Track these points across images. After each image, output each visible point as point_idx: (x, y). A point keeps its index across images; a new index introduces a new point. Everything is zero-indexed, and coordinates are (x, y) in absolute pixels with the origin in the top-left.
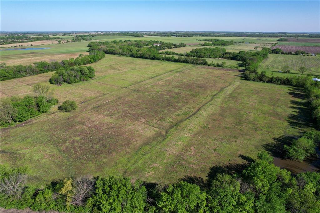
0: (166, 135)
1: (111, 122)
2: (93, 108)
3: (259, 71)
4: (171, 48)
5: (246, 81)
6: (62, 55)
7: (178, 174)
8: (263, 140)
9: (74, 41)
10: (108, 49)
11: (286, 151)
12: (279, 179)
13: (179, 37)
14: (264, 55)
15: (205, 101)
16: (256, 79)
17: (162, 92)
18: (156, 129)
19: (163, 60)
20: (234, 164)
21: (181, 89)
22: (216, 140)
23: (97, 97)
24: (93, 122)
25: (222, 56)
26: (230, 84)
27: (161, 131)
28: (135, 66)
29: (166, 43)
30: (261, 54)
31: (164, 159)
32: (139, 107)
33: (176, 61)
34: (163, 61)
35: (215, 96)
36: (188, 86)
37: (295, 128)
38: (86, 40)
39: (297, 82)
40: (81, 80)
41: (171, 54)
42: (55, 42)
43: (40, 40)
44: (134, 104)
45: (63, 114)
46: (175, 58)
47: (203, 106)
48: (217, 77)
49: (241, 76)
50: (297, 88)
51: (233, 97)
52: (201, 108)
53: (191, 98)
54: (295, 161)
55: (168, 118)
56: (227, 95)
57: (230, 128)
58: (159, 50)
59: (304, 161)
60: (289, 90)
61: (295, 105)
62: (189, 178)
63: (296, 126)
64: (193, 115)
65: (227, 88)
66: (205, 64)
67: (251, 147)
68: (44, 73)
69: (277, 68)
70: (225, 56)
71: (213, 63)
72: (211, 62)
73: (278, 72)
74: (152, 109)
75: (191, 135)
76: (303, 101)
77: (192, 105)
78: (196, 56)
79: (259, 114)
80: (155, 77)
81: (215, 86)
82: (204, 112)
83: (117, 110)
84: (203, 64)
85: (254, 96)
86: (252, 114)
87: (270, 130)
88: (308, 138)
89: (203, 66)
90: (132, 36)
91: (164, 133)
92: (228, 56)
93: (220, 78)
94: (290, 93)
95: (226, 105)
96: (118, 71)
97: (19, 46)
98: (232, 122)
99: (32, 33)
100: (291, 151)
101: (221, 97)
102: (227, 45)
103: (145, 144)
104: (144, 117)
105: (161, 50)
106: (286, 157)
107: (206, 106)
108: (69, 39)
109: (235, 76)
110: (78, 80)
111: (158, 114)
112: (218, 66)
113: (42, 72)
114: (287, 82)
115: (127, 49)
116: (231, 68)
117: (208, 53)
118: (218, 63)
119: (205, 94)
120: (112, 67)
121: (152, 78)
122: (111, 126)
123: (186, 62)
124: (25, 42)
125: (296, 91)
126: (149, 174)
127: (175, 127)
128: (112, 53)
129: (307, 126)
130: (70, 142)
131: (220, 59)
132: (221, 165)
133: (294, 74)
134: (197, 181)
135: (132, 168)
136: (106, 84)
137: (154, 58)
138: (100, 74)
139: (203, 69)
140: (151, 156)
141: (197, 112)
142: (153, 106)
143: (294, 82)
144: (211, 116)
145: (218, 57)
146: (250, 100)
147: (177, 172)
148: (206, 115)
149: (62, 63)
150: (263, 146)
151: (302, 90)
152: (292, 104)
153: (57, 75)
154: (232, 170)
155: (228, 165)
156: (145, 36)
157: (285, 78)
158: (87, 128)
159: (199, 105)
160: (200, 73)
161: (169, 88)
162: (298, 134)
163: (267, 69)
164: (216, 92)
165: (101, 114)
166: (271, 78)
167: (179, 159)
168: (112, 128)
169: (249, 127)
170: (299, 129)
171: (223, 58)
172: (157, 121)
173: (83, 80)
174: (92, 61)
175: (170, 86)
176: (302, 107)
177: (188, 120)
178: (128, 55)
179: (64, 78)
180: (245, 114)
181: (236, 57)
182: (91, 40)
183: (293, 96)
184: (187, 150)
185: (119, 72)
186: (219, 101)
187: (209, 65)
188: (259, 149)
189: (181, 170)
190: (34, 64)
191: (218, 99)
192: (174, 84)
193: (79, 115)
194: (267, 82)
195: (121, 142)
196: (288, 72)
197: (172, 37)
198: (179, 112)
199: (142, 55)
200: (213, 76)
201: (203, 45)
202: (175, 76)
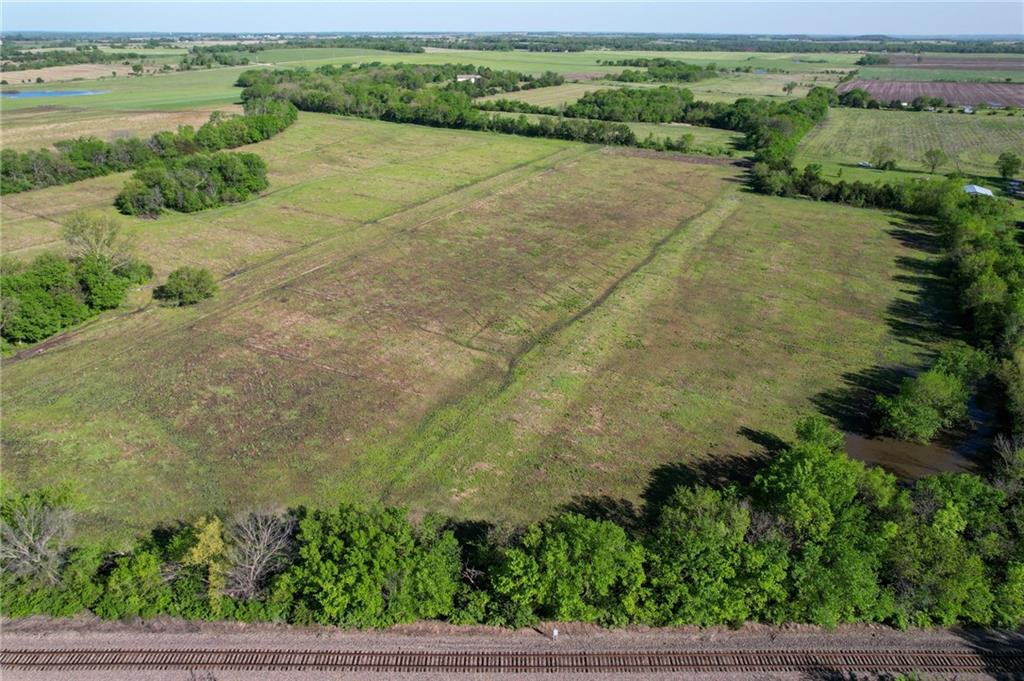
0: (510, 372)
1: (332, 333)
2: (270, 292)
3: (800, 164)
4: (513, 91)
5: (756, 197)
7: (555, 491)
8: (814, 383)
9: (188, 68)
10: (305, 93)
11: (880, 415)
12: (864, 496)
13: (538, 53)
14: (814, 110)
15: (630, 263)
16: (789, 189)
17: (490, 234)
18: (477, 354)
19: (491, 129)
20: (725, 456)
21: (553, 223)
22: (669, 383)
23: (280, 256)
24: (272, 336)
25: (682, 114)
26: (709, 206)
27: (495, 359)
28: (400, 150)
29: (499, 74)
30: (804, 110)
31: (508, 448)
32: (421, 286)
33: (532, 132)
34: (490, 132)
35: (660, 244)
36: (573, 214)
37: (906, 342)
38: (231, 65)
39: (918, 200)
40: (222, 200)
41: (516, 109)
42: (124, 71)
43: (68, 63)
44: (404, 275)
45: (171, 315)
46: (529, 121)
47: (625, 277)
48: (665, 185)
49: (743, 179)
50: (916, 217)
51: (718, 247)
52: (617, 283)
53: (586, 254)
54: (908, 441)
55: (514, 317)
56: (701, 243)
57: (711, 346)
58: (476, 96)
59: (932, 440)
60: (892, 223)
61: (910, 270)
62: (587, 503)
63: (910, 336)
64: (594, 306)
65: (698, 220)
66: (627, 140)
67: (778, 404)
68: (92, 176)
69: (856, 152)
70: (690, 114)
71: (654, 139)
72: (648, 135)
73: (860, 166)
74: (462, 291)
75: (590, 369)
76: (934, 258)
77: (591, 277)
78: (597, 116)
79: (800, 302)
80: (467, 186)
81: (660, 212)
82: (627, 297)
83: (349, 296)
84: (622, 143)
85: (785, 245)
86: (779, 302)
87: (832, 350)
88: (948, 373)
89: (620, 149)
90: (384, 48)
91: (503, 365)
92: (700, 114)
93: (675, 187)
94: (893, 234)
95: (696, 274)
96: (343, 169)
98: (715, 326)
99: (36, 39)
100: (895, 413)
101: (682, 249)
102: (696, 80)
103: (446, 402)
104: (436, 318)
105: (483, 96)
106: (881, 431)
107: (633, 279)
108: (170, 60)
109: (724, 179)
110: (212, 199)
111: (482, 305)
112: (670, 147)
113: (88, 173)
114: (884, 199)
115: (370, 93)
116: (709, 156)
117: (636, 106)
118: (668, 139)
119: (630, 239)
120: (321, 154)
121: (458, 188)
122: (334, 347)
123: (565, 135)
125: (912, 228)
126: (463, 494)
127: (538, 347)
128: (322, 107)
129: (945, 335)
130: (204, 402)
131: (674, 127)
132: (685, 461)
133: (909, 171)
134: (613, 512)
135: (409, 477)
136: (306, 212)
137: (460, 124)
138: (286, 180)
139: (622, 159)
140: (467, 440)
141: (605, 297)
142: (464, 281)
143: (909, 200)
144: (653, 309)
145: (668, 117)
146: (773, 258)
147: (549, 486)
148: (635, 308)
149: (155, 141)
150: (813, 401)
151: (932, 223)
152: (900, 267)
153: (141, 183)
154: (720, 476)
155: (708, 459)
156: (428, 50)
157: (880, 186)
158: (255, 355)
159: (613, 275)
160: (612, 172)
161: (513, 220)
162: (916, 361)
163: (824, 155)
164: (665, 232)
165: (295, 310)
166: (835, 187)
167: (555, 445)
168: (335, 353)
169: (769, 343)
170: (921, 346)
171: (683, 122)
172: (479, 328)
173: (231, 200)
174: (257, 135)
175: (517, 216)
176: (931, 276)
177: (577, 323)
178: (374, 115)
179: (164, 195)
180: (757, 300)
181: (727, 119)
182: (245, 62)
183: (903, 244)
184: (578, 418)
185: (349, 170)
186: (673, 261)
187: (639, 146)
188: (802, 411)
189: (561, 478)
190: (58, 145)
191: (672, 255)
192: (529, 207)
193: (225, 314)
194: (823, 199)
195: (368, 398)
196: (890, 166)
197: (517, 52)
198: (548, 298)
199: (421, 114)
200: (651, 180)
201: (620, 79)
202: (531, 183)
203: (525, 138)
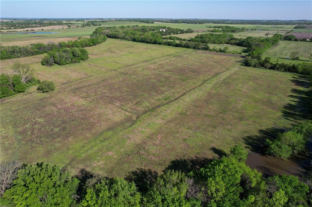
0: (136, 120)
1: (83, 104)
2: (72, 90)
3: (263, 58)
4: (176, 34)
5: (246, 67)
6: (65, 38)
7: (132, 165)
8: (246, 132)
9: (84, 27)
10: (111, 33)
11: (267, 146)
13: (190, 24)
14: (274, 41)
15: (193, 87)
16: (257, 65)
17: (150, 75)
18: (127, 113)
19: (164, 44)
20: (202, 158)
21: (172, 73)
22: (190, 128)
23: (81, 79)
24: (65, 104)
25: (228, 41)
26: (228, 69)
27: (132, 116)
28: (133, 50)
29: (173, 29)
30: (270, 41)
31: (122, 147)
32: (120, 90)
33: (177, 46)
34: (164, 45)
35: (206, 81)
36: (180, 70)
37: (288, 119)
38: (96, 26)
39: (304, 70)
40: (72, 62)
42: (66, 27)
44: (116, 86)
45: (41, 95)
46: (176, 42)
47: (190, 91)
48: (215, 62)
49: (242, 62)
50: (303, 76)
51: (226, 83)
52: (186, 93)
53: (179, 83)
54: (278, 158)
55: (145, 102)
56: (221, 81)
57: (211, 116)
58: (164, 35)
60: (293, 77)
61: (296, 93)
62: (141, 171)
63: (290, 117)
64: (175, 100)
65: (222, 74)
66: (207, 49)
67: (229, 139)
69: (286, 55)
70: (231, 41)
71: (216, 48)
72: (213, 47)
73: (286, 58)
74: (132, 93)
75: (164, 121)
76: (306, 90)
77: (178, 90)
78: (200, 41)
79: (250, 103)
80: (149, 60)
81: (210, 71)
82: (187, 97)
83: (96, 92)
84: (205, 50)
85: (250, 83)
86: (242, 102)
87: (257, 120)
88: (298, 132)
89: (204, 51)
90: (142, 22)
91: (134, 118)
92: (234, 41)
93: (218, 63)
94: (293, 81)
95: (216, 91)
96: (114, 54)
97: (31, 30)
98: (216, 109)
101: (213, 83)
102: (237, 32)
103: (109, 129)
104: (120, 101)
105: (166, 35)
106: (267, 153)
107: (192, 91)
108: (80, 24)
109: (236, 61)
110: (68, 61)
111: (137, 97)
112: (221, 51)
114: (292, 69)
115: (131, 34)
116: (233, 54)
117: (212, 39)
118: (220, 48)
119: (196, 79)
120: (110, 51)
121: (146, 61)
122: (82, 108)
123: (187, 46)
124: (38, 27)
125: (300, 79)
126: (98, 163)
127: (149, 113)
128: (115, 37)
129: (304, 118)
130: (32, 123)
131: (225, 45)
132: (185, 158)
133: (304, 61)
134: (150, 176)
135: (83, 155)
136: (96, 66)
137: (155, 43)
138: (94, 57)
139: (204, 54)
140: (109, 144)
141: (180, 97)
142: (135, 90)
143: (300, 69)
144: (195, 102)
145: (223, 42)
146: (245, 87)
147: (130, 163)
148: (189, 101)
149: (59, 45)
150: (244, 139)
151: (309, 78)
152: (292, 92)
154: (197, 165)
155: (195, 158)
156: (155, 23)
157: (291, 65)
158: (57, 109)
159: (186, 90)
160: (199, 58)
161: (160, 71)
162: (290, 126)
163: (274, 55)
164: (209, 77)
165: (77, 96)
166: (275, 64)
167: (140, 147)
168: (82, 110)
169: (233, 116)
170: (293, 121)
171: (228, 44)
172: (132, 105)
173: (75, 62)
174: (91, 44)
175: (162, 70)
176: (303, 96)
177: (167, 105)
178: (129, 39)
179: (55, 60)
180: (234, 101)
181: (242, 43)
183: (295, 84)
184: (152, 139)
185: (115, 55)
186: (208, 87)
187: (211, 50)
188: (238, 142)
189: (136, 161)
191: (209, 84)
192: (167, 67)
193: (55, 96)
194: (269, 69)
195: (84, 126)
196: (297, 59)
198: (160, 96)
199: (143, 39)
200: (211, 61)
201: (212, 31)
202: (171, 60)
203: (174, 47)
